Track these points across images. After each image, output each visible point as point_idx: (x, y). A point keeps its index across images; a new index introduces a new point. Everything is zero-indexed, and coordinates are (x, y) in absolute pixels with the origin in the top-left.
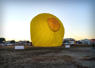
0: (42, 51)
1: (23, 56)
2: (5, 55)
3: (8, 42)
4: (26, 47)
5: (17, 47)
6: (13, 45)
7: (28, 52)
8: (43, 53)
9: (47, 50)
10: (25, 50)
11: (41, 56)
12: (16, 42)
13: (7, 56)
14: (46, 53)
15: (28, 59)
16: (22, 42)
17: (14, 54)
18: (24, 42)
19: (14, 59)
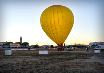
0: (68, 56)
1: (47, 62)
2: (29, 60)
3: (31, 46)
4: (50, 52)
5: (41, 52)
6: (37, 50)
7: (52, 57)
8: (69, 59)
9: (73, 56)
10: (50, 55)
11: (67, 62)
12: (40, 47)
13: (31, 61)
14: (72, 59)
15: (53, 65)
16: (46, 46)
17: (38, 60)
18: (48, 46)
19: (38, 65)
